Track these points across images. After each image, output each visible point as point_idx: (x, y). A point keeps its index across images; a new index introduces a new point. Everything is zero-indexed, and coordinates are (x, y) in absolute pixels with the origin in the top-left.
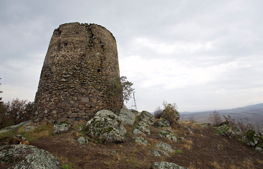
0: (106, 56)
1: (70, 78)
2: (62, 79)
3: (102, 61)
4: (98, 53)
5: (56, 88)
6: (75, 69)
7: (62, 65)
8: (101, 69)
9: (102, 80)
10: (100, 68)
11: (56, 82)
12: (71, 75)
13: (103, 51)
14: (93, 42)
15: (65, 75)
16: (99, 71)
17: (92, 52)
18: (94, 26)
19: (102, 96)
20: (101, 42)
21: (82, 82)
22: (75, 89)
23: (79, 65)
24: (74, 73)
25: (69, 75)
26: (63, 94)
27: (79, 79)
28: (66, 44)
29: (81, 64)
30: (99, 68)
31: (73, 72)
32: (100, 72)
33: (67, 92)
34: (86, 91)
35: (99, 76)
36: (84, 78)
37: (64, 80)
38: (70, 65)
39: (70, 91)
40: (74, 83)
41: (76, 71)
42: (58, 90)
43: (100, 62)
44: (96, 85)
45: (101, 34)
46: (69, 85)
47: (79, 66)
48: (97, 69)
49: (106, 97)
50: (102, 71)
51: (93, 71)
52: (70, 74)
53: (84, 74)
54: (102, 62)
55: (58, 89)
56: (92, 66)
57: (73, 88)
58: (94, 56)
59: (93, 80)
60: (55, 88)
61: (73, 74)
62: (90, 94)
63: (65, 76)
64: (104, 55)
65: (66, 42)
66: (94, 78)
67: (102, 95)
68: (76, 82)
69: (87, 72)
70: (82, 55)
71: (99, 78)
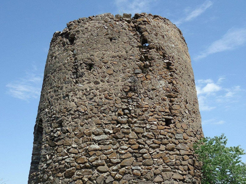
0: (178, 86)
1: (108, 143)
2: (90, 144)
3: (172, 99)
4: (161, 82)
5: (82, 165)
6: (118, 122)
7: (86, 114)
8: (171, 118)
9: (177, 142)
10: (169, 115)
11: (80, 151)
12: (110, 134)
13: (171, 75)
14: (147, 56)
15: (96, 135)
16: (168, 122)
17: (149, 81)
18: (145, 19)
19: (180, 180)
20: (164, 56)
21: (135, 149)
22: (122, 166)
23: (126, 112)
24: (116, 131)
25: (104, 136)
26: (97, 177)
27: (129, 144)
28: (90, 66)
29: (128, 109)
30: (167, 117)
31: (113, 128)
32: (172, 125)
33: (106, 174)
34: (147, 169)
35: (170, 134)
36: (139, 141)
37: (97, 146)
38: (103, 113)
39: (113, 171)
40: (117, 152)
41: (119, 127)
42: (87, 170)
43: (167, 102)
44: (167, 154)
45: (163, 37)
46: (108, 158)
47: (125, 114)
48: (164, 120)
49: (189, 180)
50: (174, 123)
51: (155, 123)
52: (106, 133)
53: (138, 131)
54: (171, 101)
55: (86, 167)
56: (152, 114)
57: (118, 163)
58: (153, 90)
59: (160, 144)
60: (79, 164)
61: (114, 133)
62: (155, 175)
63: (96, 138)
64: (173, 84)
65: (90, 62)
66: (161, 138)
67: (182, 178)
68: (123, 149)
69: (143, 128)
70: (129, 88)
71: (170, 139)
